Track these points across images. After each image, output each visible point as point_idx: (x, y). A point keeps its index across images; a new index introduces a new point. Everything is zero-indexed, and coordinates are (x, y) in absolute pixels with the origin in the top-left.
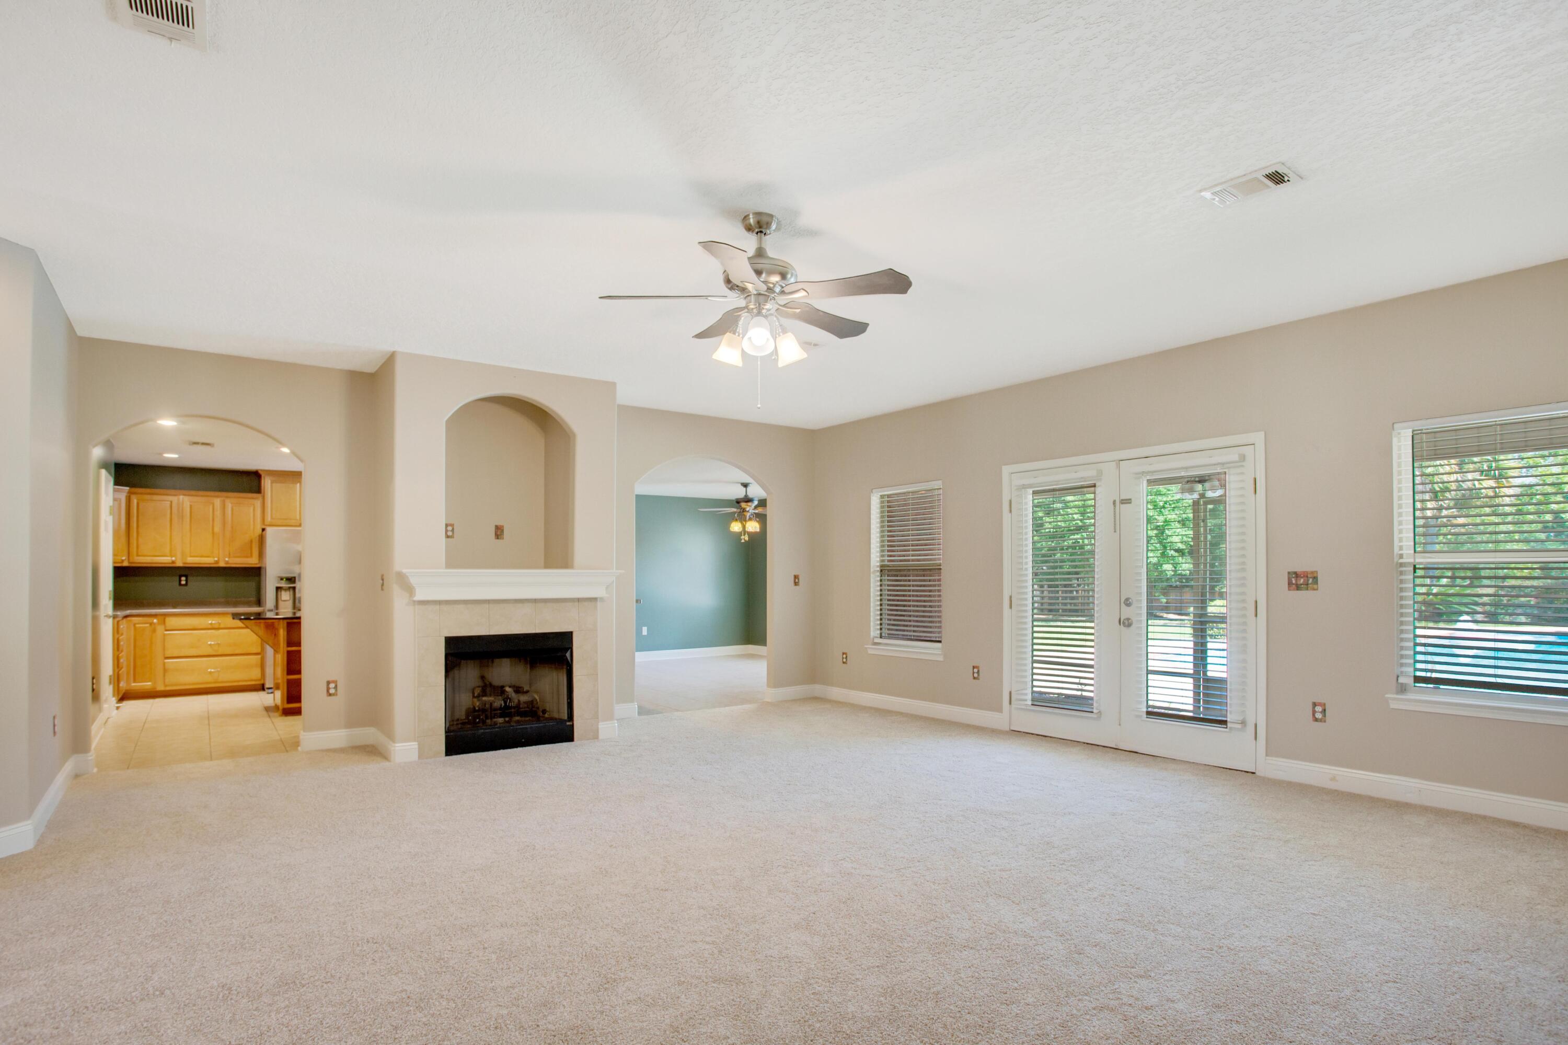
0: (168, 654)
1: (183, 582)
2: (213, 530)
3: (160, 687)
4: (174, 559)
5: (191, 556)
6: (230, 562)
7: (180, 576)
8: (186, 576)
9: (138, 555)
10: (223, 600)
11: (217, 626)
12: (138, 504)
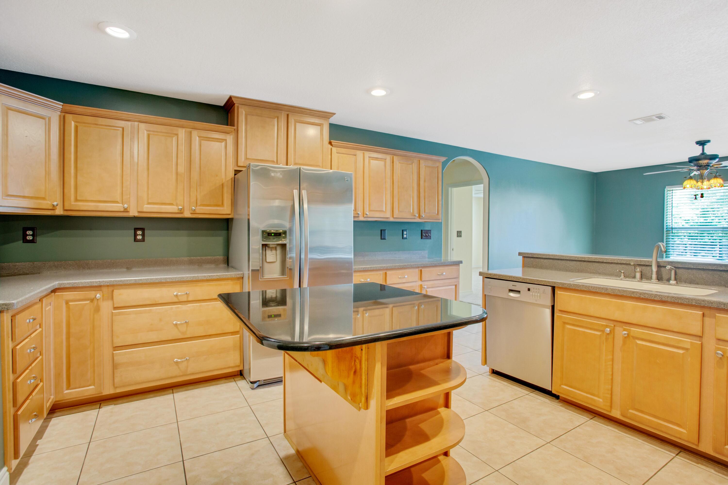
0: (118, 342)
1: (139, 237)
2: (177, 169)
3: (108, 391)
4: (126, 206)
5: (149, 203)
6: (197, 211)
7: (136, 230)
8: (143, 230)
9: (76, 200)
10: (186, 259)
11: (184, 299)
12: (76, 128)
